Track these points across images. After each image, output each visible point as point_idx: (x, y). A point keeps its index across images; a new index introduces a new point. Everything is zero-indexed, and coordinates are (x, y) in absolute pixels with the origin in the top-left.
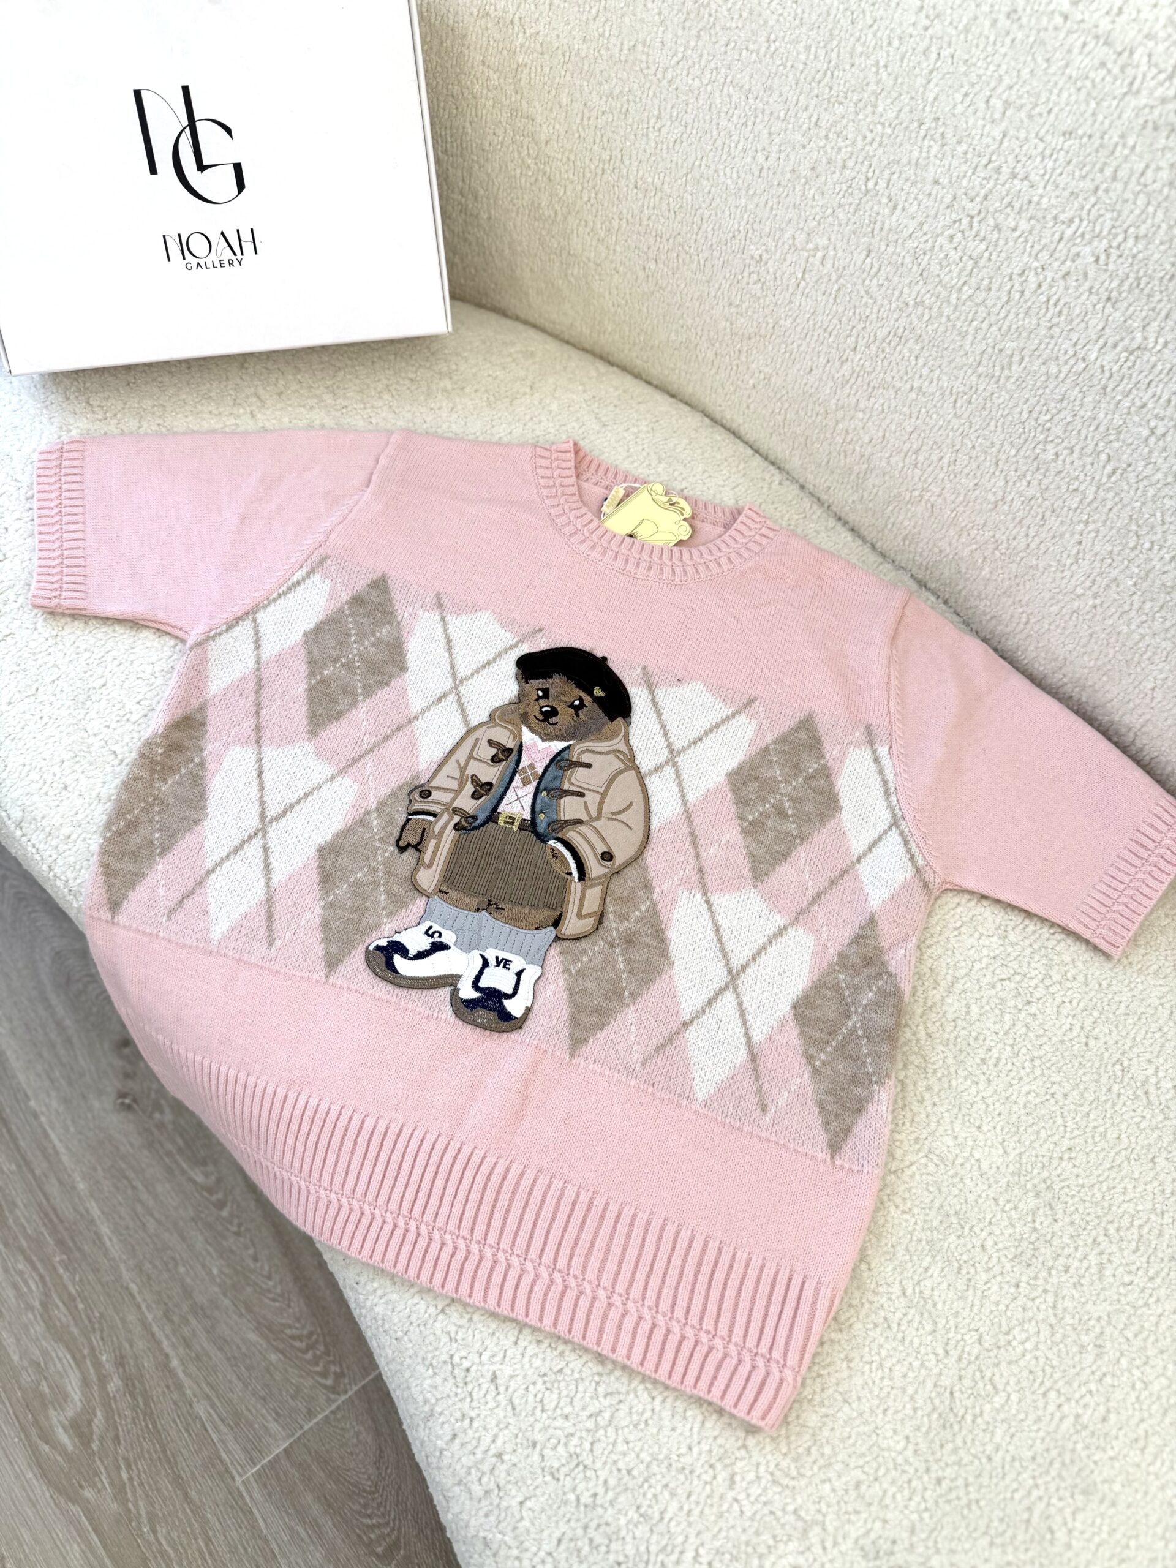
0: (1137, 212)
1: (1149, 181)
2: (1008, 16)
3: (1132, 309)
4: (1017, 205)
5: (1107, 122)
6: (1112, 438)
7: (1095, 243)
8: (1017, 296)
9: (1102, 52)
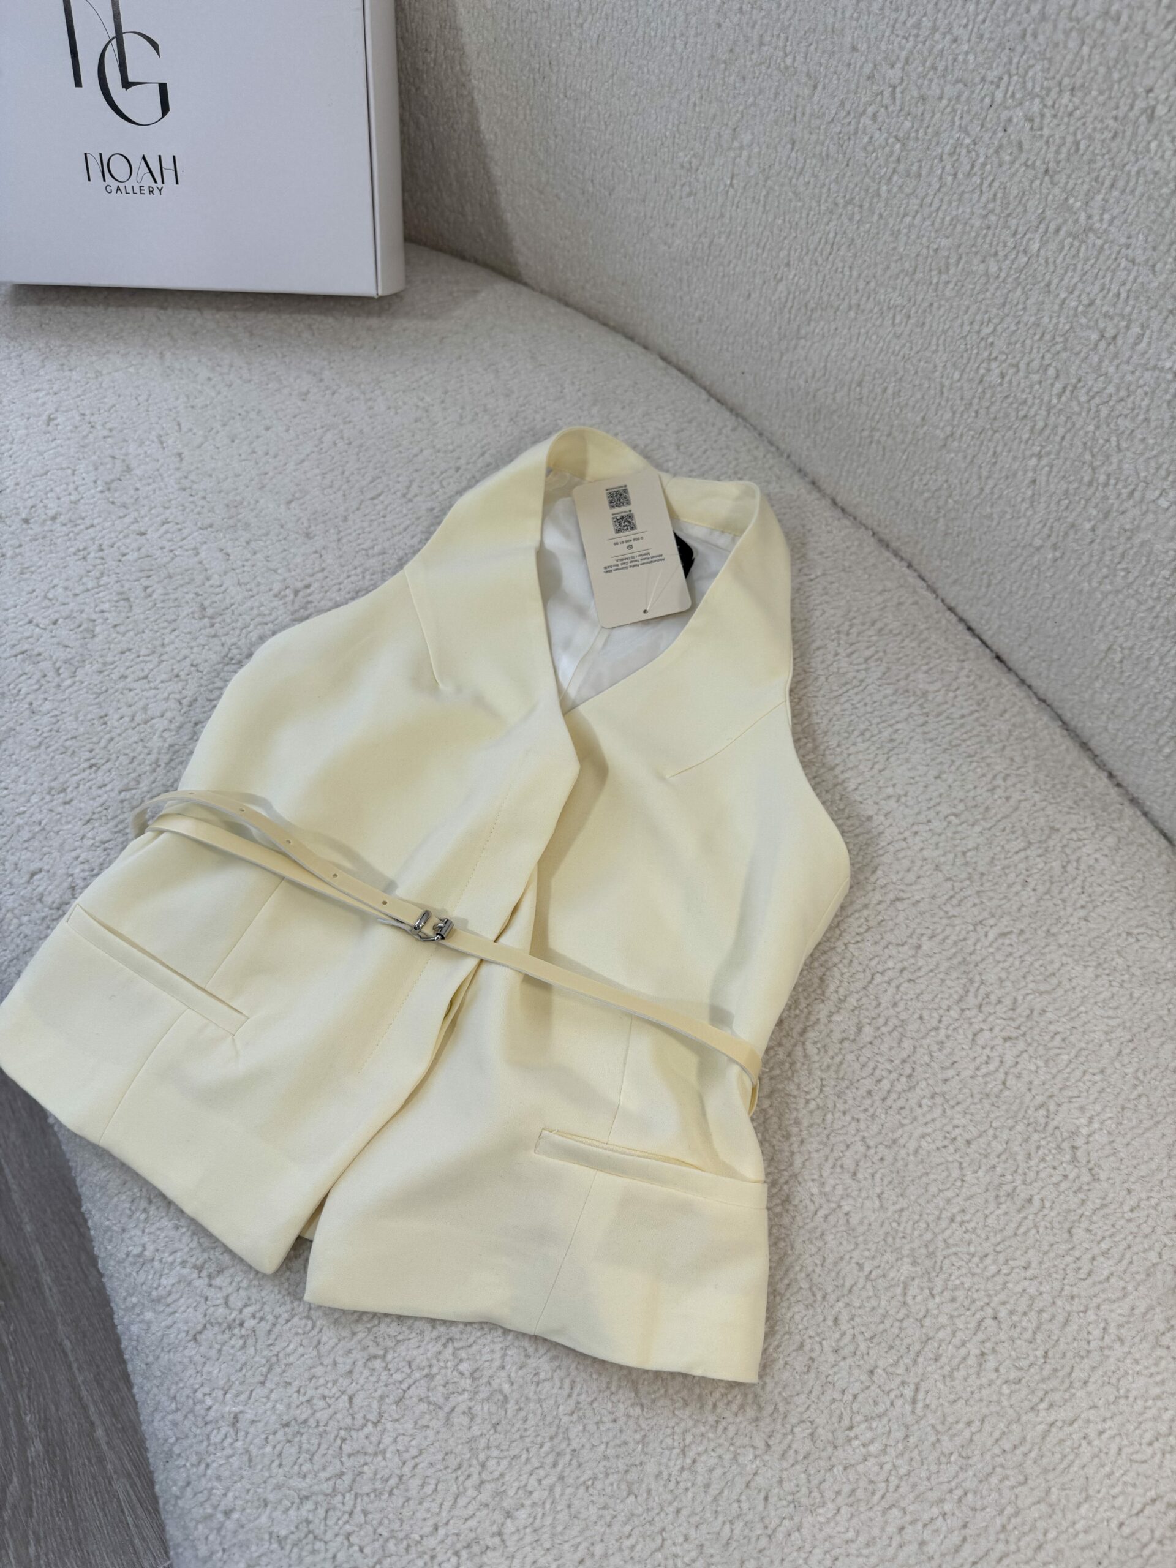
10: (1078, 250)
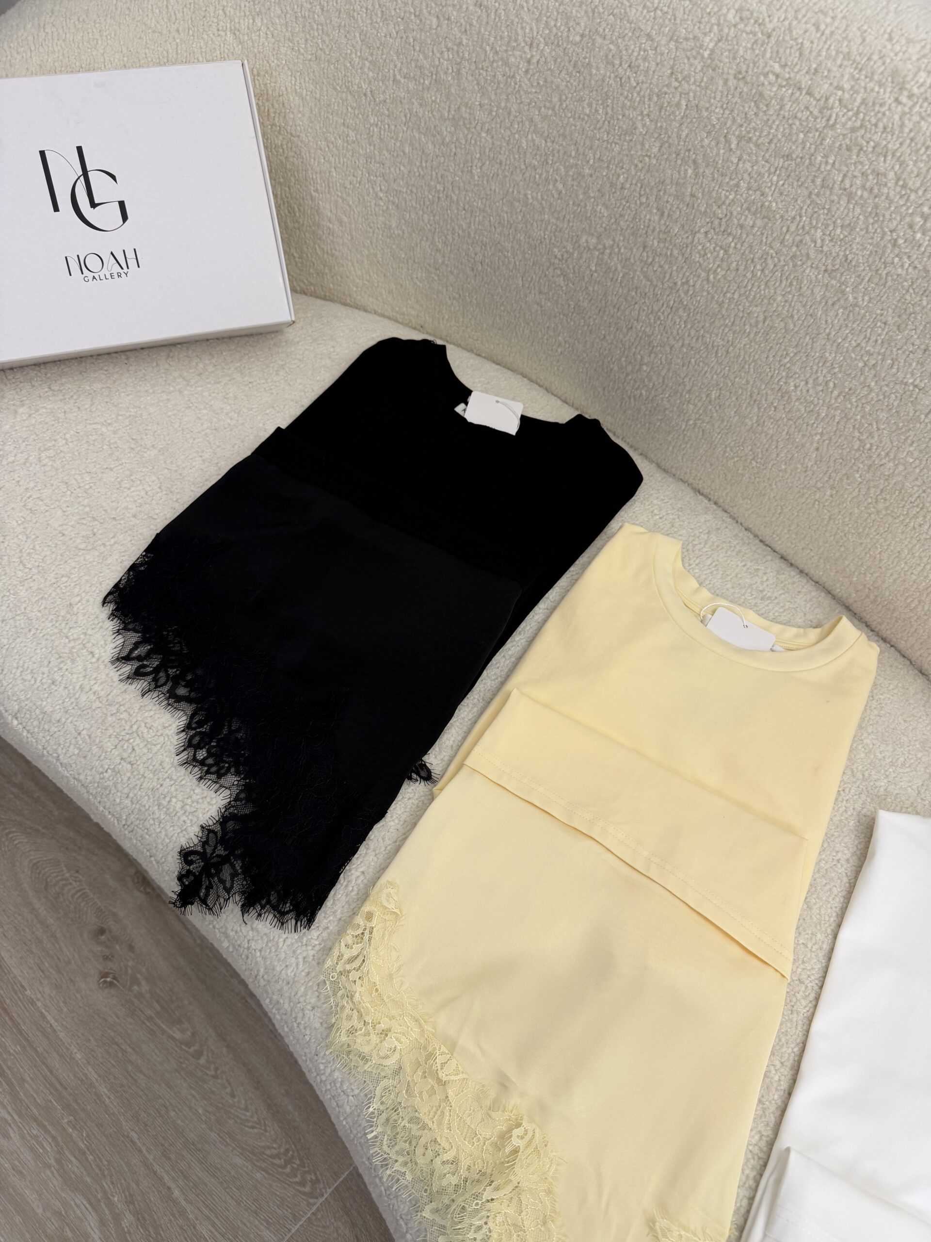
0: (842, 209)
1: (848, 186)
2: (735, 78)
3: (843, 278)
4: (753, 209)
5: (813, 147)
6: (836, 370)
7: (813, 231)
8: (759, 273)
9: (805, 99)
10: (848, 315)
